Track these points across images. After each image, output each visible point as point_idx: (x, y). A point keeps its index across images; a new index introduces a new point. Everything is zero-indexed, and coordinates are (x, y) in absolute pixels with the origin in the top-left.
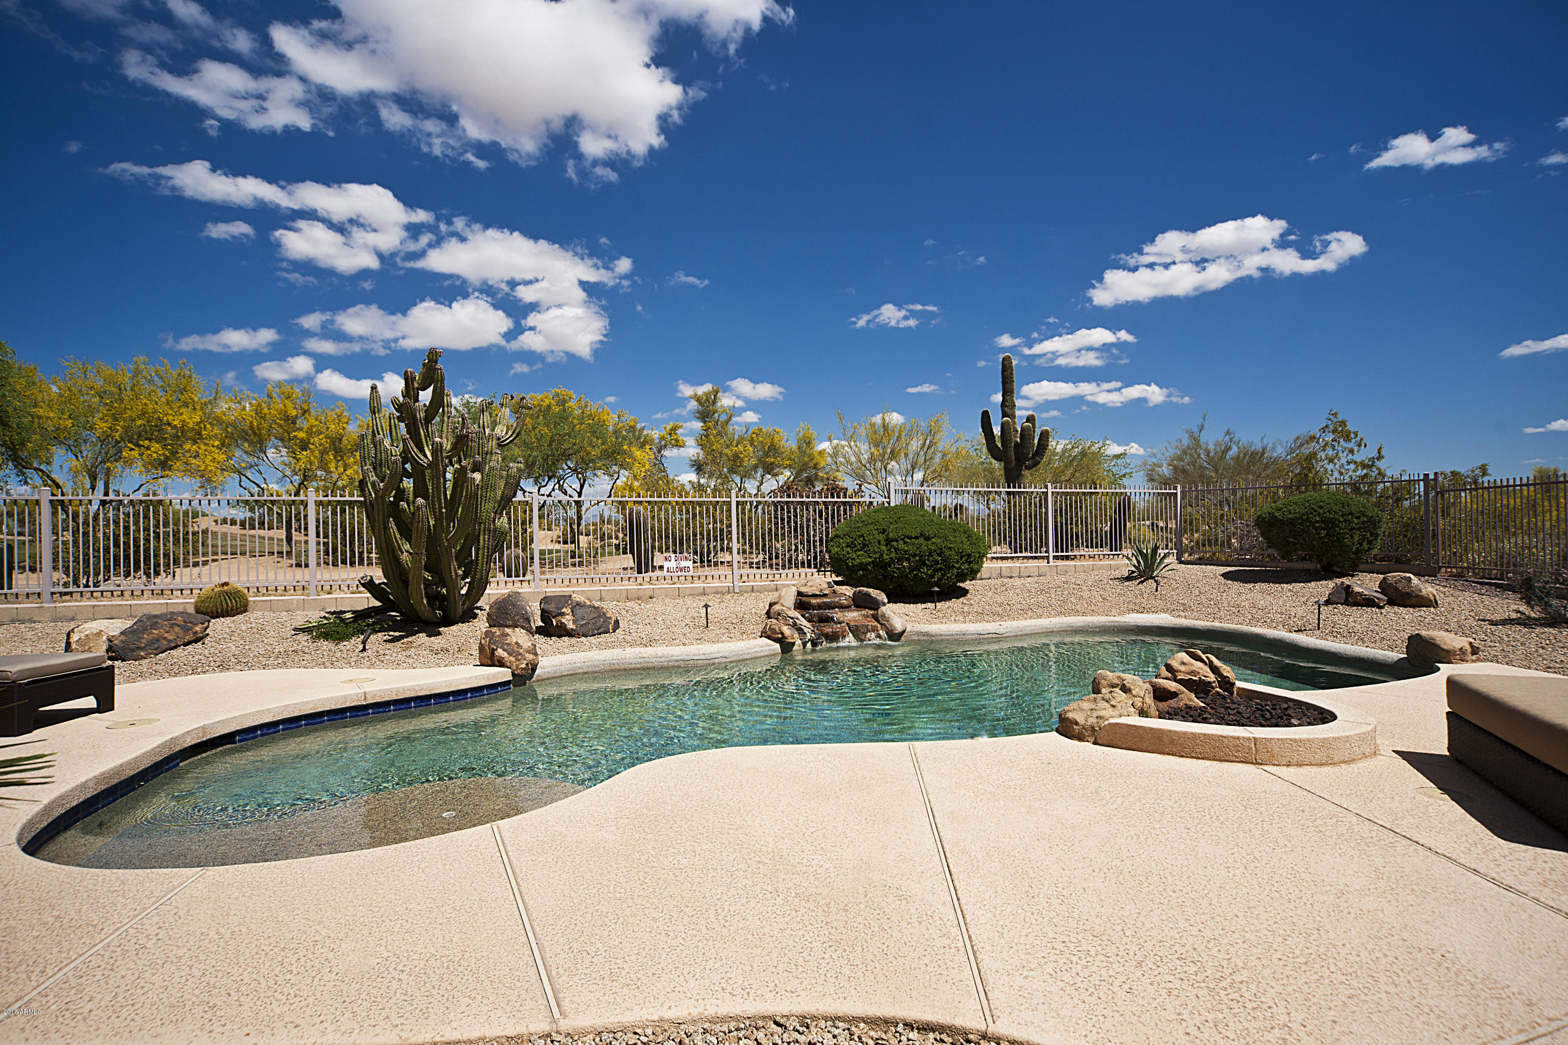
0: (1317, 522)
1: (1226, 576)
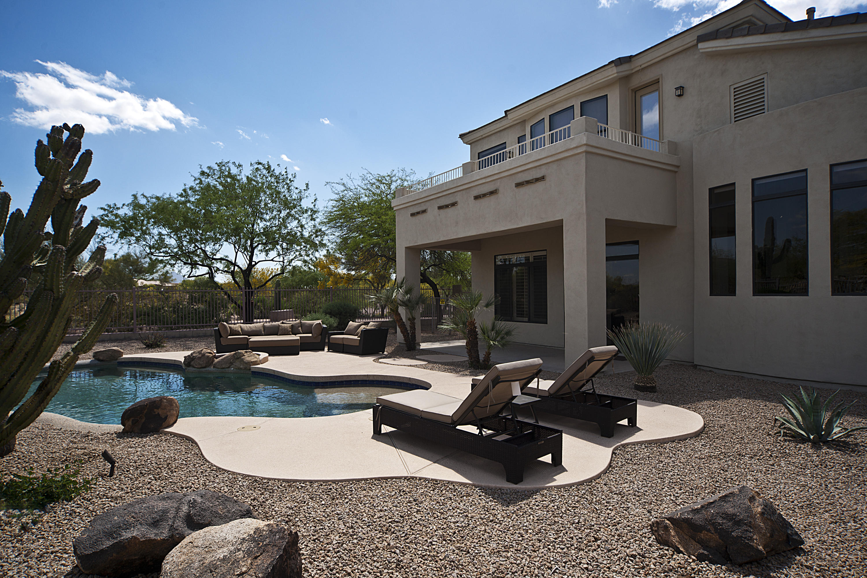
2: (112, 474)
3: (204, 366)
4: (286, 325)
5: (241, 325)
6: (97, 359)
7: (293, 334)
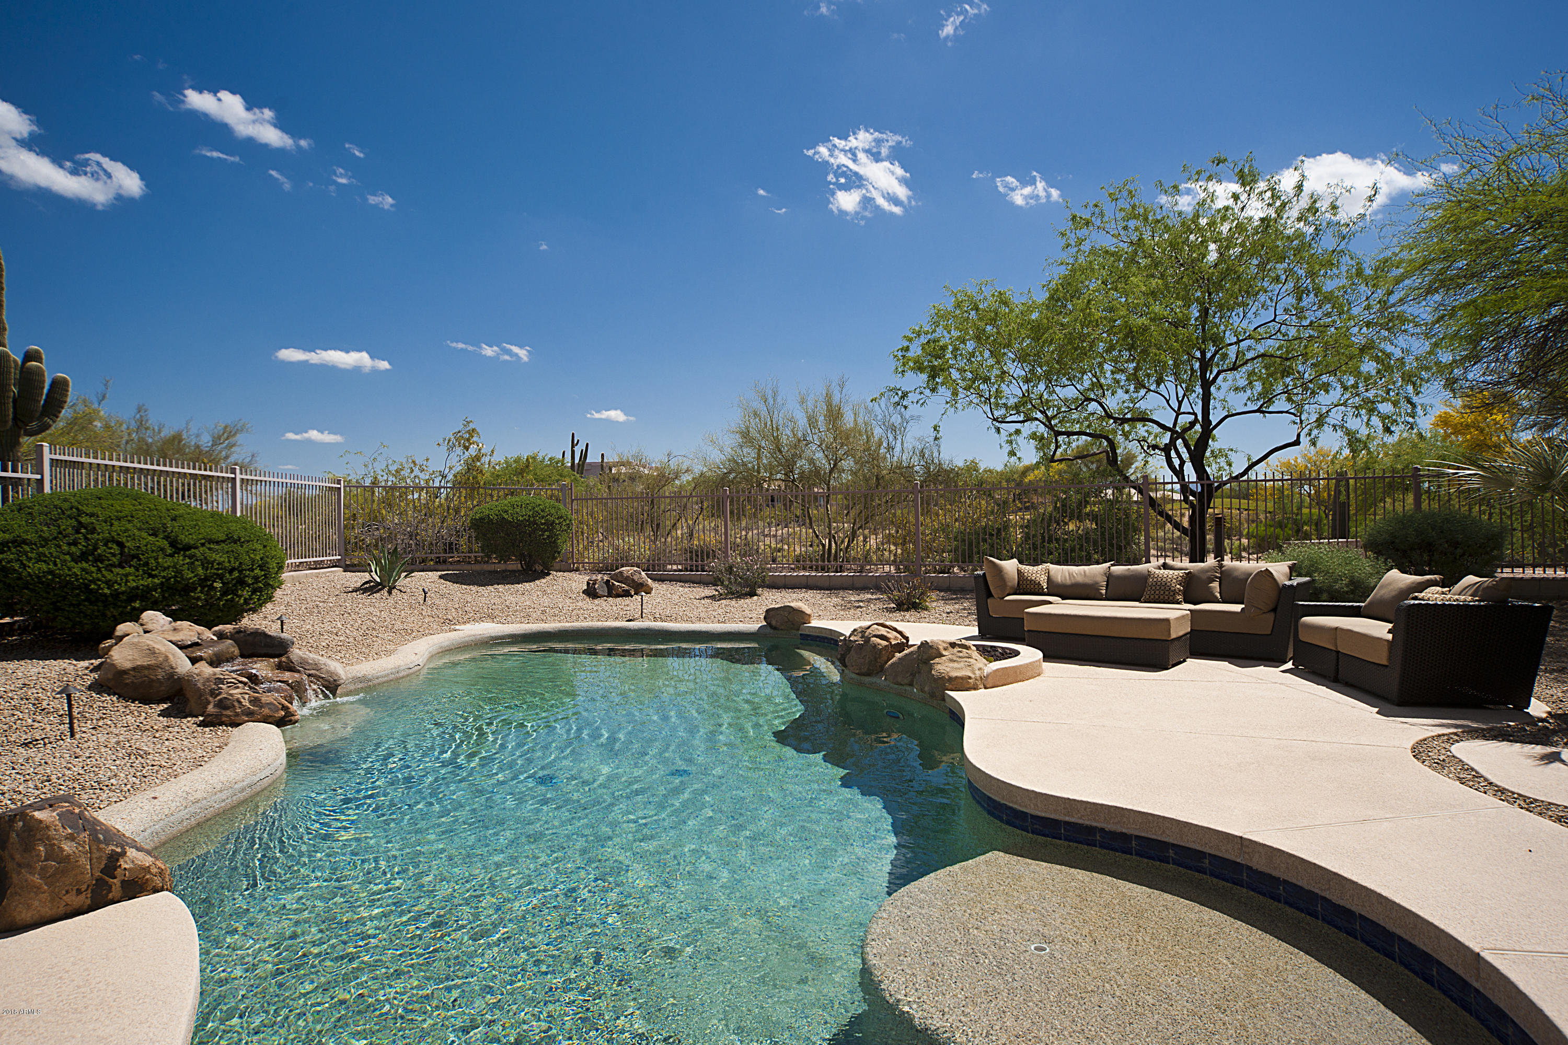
0: (542, 524)
1: (441, 577)
3: (864, 670)
4: (1166, 572)
5: (1051, 566)
6: (769, 624)
7: (1187, 601)
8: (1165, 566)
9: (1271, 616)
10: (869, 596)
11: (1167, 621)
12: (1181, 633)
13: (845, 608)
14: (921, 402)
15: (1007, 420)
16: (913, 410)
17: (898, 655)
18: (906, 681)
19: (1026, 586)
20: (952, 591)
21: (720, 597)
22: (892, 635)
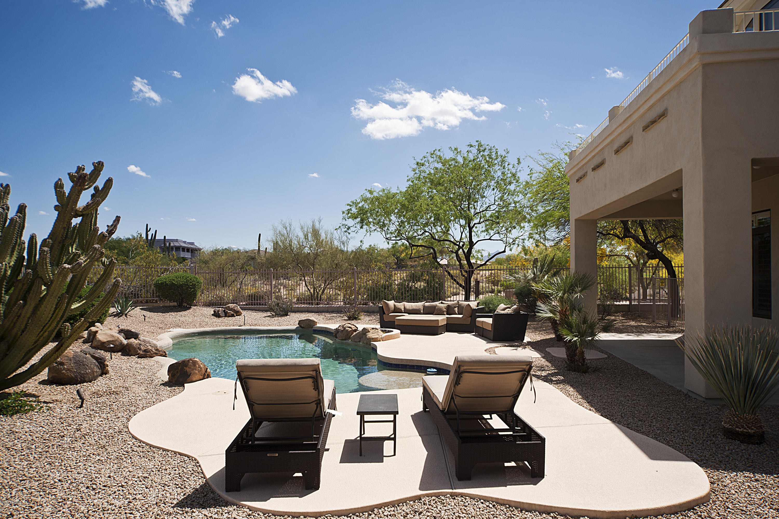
0: (190, 285)
2: (81, 406)
3: (344, 338)
4: (443, 305)
5: (405, 303)
6: (300, 326)
7: (447, 314)
8: (442, 303)
9: (470, 318)
10: (336, 315)
11: (438, 320)
12: (443, 324)
13: (327, 319)
14: (356, 231)
15: (392, 239)
16: (352, 234)
17: (354, 333)
18: (358, 341)
19: (397, 310)
20: (369, 312)
21: (273, 316)
22: (353, 327)
